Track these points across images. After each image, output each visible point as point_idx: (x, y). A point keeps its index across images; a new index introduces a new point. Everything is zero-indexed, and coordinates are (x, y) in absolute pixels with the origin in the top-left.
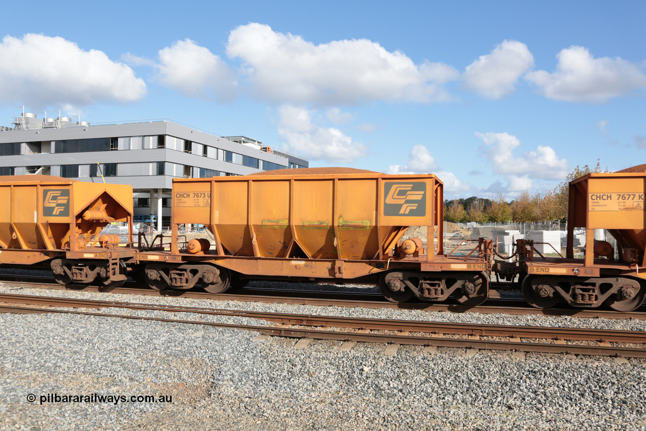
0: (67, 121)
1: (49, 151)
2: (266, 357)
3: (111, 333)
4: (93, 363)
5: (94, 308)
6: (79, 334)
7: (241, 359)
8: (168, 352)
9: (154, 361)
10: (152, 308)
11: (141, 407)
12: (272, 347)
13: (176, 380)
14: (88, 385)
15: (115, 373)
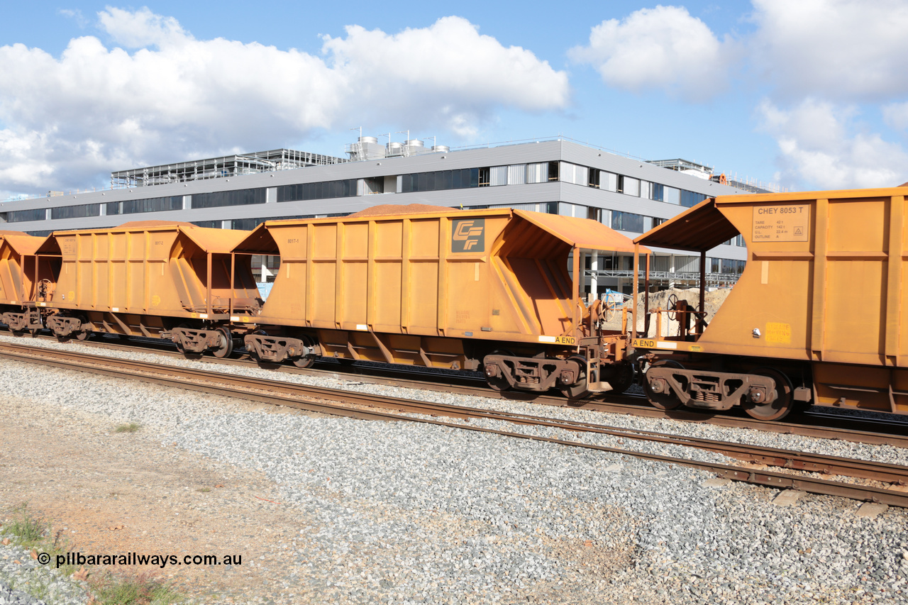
0: (418, 145)
1: (395, 190)
2: (724, 514)
3: (485, 456)
4: (461, 498)
5: (460, 417)
6: (440, 454)
7: (683, 514)
8: (570, 490)
9: (548, 503)
10: (543, 423)
11: (530, 570)
12: (735, 499)
13: (581, 535)
14: (454, 529)
15: (491, 516)
